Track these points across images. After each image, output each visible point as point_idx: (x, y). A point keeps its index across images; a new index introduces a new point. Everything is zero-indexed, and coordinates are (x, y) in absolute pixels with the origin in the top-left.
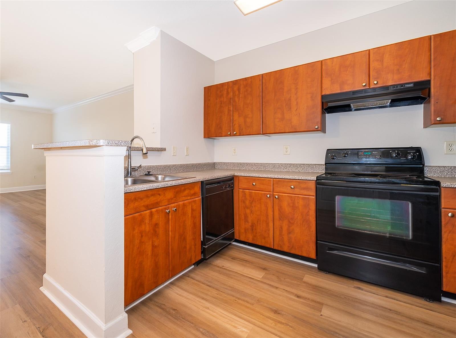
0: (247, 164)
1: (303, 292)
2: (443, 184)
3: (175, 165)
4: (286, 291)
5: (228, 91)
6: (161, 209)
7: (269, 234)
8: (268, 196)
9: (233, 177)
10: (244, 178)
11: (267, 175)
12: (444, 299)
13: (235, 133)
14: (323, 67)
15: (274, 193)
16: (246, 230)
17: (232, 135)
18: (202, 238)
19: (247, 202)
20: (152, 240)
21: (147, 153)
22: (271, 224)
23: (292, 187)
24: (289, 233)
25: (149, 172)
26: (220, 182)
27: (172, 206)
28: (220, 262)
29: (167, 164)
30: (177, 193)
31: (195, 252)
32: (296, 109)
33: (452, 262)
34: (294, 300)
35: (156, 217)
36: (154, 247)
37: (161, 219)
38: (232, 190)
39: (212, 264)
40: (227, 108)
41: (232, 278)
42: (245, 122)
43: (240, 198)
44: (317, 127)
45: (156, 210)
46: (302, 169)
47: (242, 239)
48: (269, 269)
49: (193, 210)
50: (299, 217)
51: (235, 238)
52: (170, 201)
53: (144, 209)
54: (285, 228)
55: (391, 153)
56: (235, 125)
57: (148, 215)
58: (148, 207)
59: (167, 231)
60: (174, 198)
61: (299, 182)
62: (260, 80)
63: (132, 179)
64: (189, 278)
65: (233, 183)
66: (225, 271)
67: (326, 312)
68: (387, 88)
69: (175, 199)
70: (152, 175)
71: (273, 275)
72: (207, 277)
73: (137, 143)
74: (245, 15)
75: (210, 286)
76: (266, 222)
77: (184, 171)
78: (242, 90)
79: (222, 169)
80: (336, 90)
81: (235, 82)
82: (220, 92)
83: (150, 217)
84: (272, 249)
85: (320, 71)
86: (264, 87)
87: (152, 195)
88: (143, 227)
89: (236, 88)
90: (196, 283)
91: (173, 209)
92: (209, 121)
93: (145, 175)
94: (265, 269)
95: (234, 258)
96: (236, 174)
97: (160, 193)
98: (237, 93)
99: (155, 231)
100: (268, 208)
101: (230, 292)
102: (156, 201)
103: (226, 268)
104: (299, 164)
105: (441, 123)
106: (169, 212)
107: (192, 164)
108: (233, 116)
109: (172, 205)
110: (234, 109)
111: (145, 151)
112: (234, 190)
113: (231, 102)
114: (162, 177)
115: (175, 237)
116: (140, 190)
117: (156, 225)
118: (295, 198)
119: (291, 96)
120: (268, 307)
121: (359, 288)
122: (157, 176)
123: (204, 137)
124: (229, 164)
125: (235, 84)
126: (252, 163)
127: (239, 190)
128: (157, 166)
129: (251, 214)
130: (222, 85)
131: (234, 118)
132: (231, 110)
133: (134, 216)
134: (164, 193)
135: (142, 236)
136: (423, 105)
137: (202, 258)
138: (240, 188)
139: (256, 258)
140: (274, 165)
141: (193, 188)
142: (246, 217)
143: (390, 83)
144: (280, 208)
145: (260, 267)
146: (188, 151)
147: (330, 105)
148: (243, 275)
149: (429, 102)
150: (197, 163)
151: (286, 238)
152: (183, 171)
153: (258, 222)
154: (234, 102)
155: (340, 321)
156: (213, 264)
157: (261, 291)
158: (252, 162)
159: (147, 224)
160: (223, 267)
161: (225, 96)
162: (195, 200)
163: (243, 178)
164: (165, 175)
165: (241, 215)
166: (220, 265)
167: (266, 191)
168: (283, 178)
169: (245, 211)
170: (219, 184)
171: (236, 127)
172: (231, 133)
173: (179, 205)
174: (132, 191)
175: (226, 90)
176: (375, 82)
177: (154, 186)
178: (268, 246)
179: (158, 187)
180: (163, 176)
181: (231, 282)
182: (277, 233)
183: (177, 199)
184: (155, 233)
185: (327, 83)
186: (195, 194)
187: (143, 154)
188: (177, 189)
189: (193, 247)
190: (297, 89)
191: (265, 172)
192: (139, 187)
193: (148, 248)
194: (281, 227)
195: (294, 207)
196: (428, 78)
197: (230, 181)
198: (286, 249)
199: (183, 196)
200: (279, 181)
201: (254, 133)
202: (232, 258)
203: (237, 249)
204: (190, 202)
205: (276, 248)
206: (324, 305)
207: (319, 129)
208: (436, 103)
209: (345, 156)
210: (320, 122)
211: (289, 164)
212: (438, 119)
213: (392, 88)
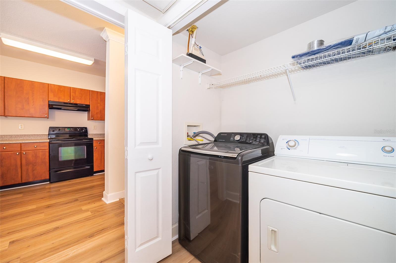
2: (94, 139)
8: (17, 154)
12: (94, 174)
14: (49, 87)
15: (22, 151)
22: (20, 170)
23: (35, 146)
24: (33, 171)
32: (32, 105)
44: (46, 116)
46: (33, 137)
50: (39, 161)
54: (30, 169)
55: (77, 129)
61: (39, 144)
68: (76, 104)
76: (15, 169)
80: (56, 100)
84: (21, 183)
85: (47, 88)
104: (31, 135)
105: (93, 119)
118: (36, 152)
119: (29, 97)
136: (87, 112)
143: (78, 103)
144: (27, 158)
151: (31, 174)
153: (8, 171)
167: (15, 151)
168: (28, 142)
176: (73, 101)
182: (24, 173)
185: (51, 95)
194: (28, 169)
195: (36, 157)
196: (89, 104)
200: (26, 144)
205: (23, 182)
207: (47, 117)
208: (91, 113)
209: (59, 130)
210: (47, 114)
211: (24, 135)
212: (92, 118)
213: (78, 105)
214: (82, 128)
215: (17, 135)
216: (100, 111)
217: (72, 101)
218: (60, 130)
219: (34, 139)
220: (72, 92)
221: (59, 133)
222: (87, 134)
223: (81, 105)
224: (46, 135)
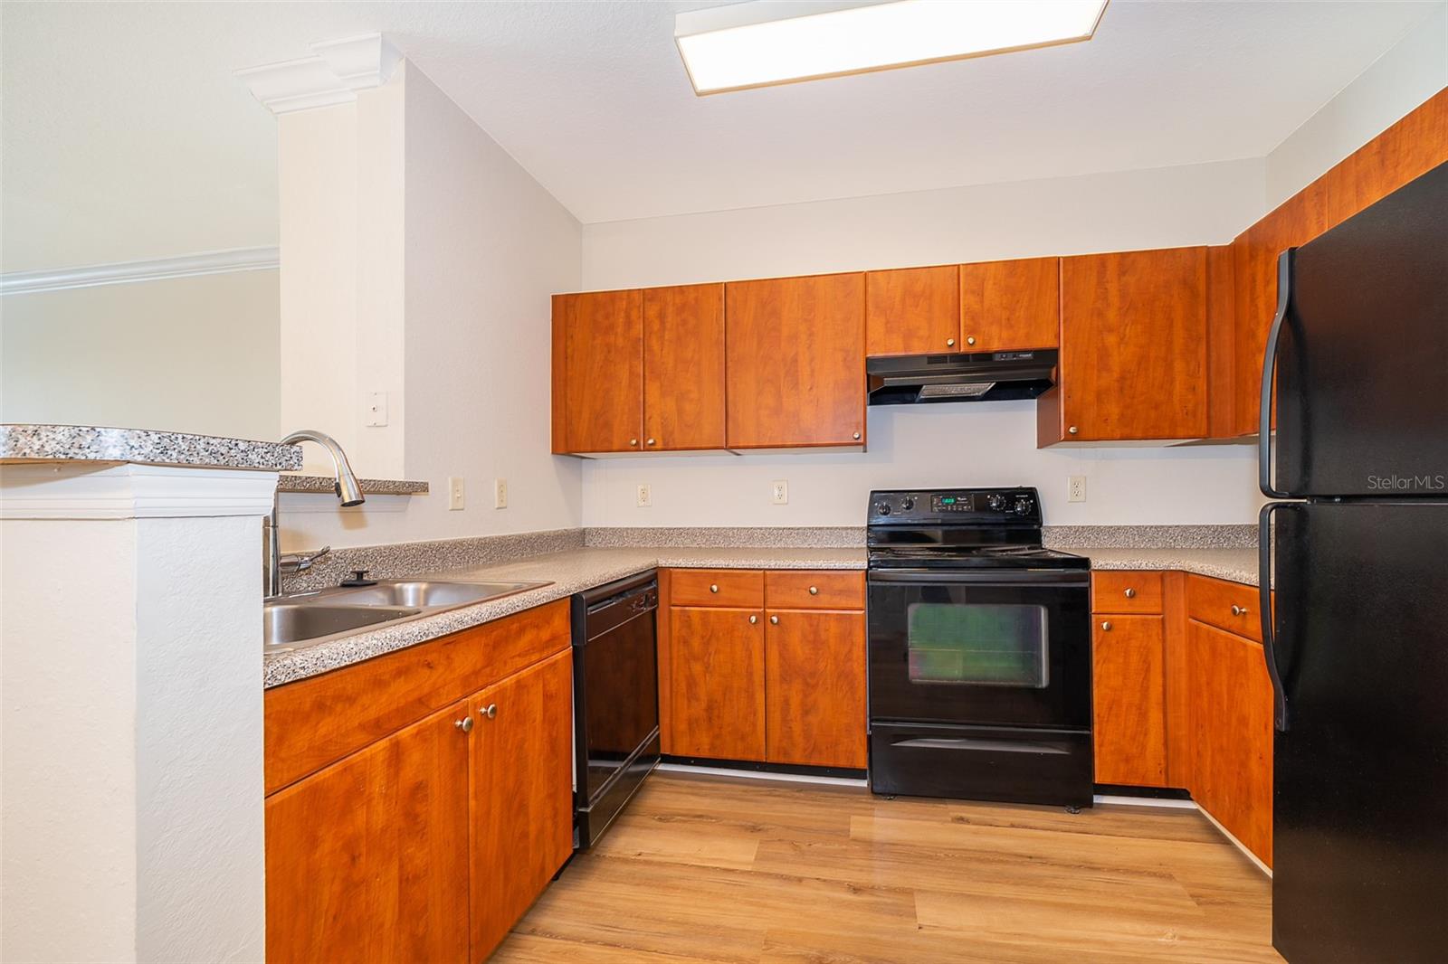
0: (681, 532)
1: (861, 871)
2: (1097, 563)
3: (461, 543)
4: (825, 881)
5: (628, 317)
6: (436, 720)
7: (754, 725)
8: (753, 619)
9: (655, 571)
10: (685, 573)
11: (748, 563)
12: (1097, 799)
13: (651, 441)
14: (870, 289)
15: (768, 610)
16: (692, 724)
17: (642, 448)
18: (574, 782)
19: (696, 643)
20: (400, 859)
21: (363, 502)
22: (760, 697)
23: (814, 590)
24: (806, 713)
25: (360, 575)
26: (624, 592)
27: (479, 699)
28: (628, 843)
29: (429, 540)
30: (496, 646)
31: (554, 840)
32: (809, 387)
33: (1108, 721)
34: (848, 905)
35: (414, 757)
36: (406, 881)
37: (436, 761)
38: (654, 612)
39: (604, 856)
40: (627, 367)
41: (676, 888)
42: (680, 411)
43: (675, 633)
44: (857, 436)
45: (415, 731)
46: (816, 541)
47: (681, 751)
48: (766, 827)
49: (548, 697)
50: (829, 667)
51: (662, 752)
52: (470, 683)
53: (361, 737)
54: (795, 701)
55: (989, 499)
56: (650, 418)
57: (383, 761)
58: (378, 728)
59: (458, 799)
60: (487, 666)
61: (828, 576)
62: (720, 299)
63: (287, 610)
64: (538, 938)
65: (655, 591)
66: (648, 870)
67: (927, 913)
68: (987, 356)
69: (488, 670)
70: (374, 584)
71: (779, 840)
72: (599, 910)
73: (316, 461)
74: (699, 94)
75: (615, 946)
76: (748, 692)
77: (490, 563)
78: (670, 319)
79: (608, 549)
81: (651, 295)
82: (607, 317)
83: (389, 765)
84: (763, 763)
85: (862, 296)
86: (729, 320)
87: (399, 673)
88: (360, 816)
89: (652, 311)
90: (568, 947)
91: (483, 710)
92: (569, 402)
93: (343, 586)
94: (754, 829)
95: (665, 818)
96: (662, 563)
97: (429, 658)
98: (656, 326)
99: (411, 817)
100: (751, 654)
101: (681, 944)
102: (416, 695)
103: (651, 858)
104: (810, 528)
105: (1075, 438)
106: (470, 724)
107: (519, 536)
108: (647, 391)
109: (476, 695)
110: (647, 374)
111: (349, 493)
112: (657, 612)
113: (639, 351)
114: (417, 591)
115: (488, 813)
116: (343, 664)
117: (419, 790)
118: (819, 620)
119: (797, 354)
120: (797, 955)
121: (961, 820)
122: (398, 585)
123: (555, 452)
124: (627, 533)
125: (649, 300)
126: (694, 529)
127: (670, 611)
128: (391, 549)
129: (707, 675)
130: (612, 296)
131: (647, 400)
132: (640, 376)
133: (317, 783)
134: (448, 658)
135: (353, 859)
136: (1036, 400)
137: (574, 850)
138: (673, 602)
139: (724, 798)
140: (750, 532)
141: (548, 623)
142: (691, 683)
143: (995, 346)
144: (783, 647)
145: (742, 826)
146: (504, 494)
147: (889, 382)
148: (704, 867)
149: (1057, 394)
150: (532, 534)
151: (797, 728)
152: (490, 559)
153: (724, 694)
154: (646, 352)
155: (960, 929)
156: (608, 855)
157: (765, 906)
158: (693, 526)
159: (374, 802)
160: (640, 858)
161: (620, 330)
162: (556, 662)
163: (682, 573)
164: (430, 583)
165: (677, 680)
166: (630, 854)
167: (747, 605)
168: (791, 567)
169: (690, 668)
170: (622, 596)
171: (655, 424)
172: (638, 443)
173: (502, 691)
174: (303, 674)
175: (622, 314)
176: (971, 341)
177: (407, 637)
178: (752, 757)
179: (424, 639)
180: (424, 586)
181: (676, 905)
182: (776, 716)
183: (495, 671)
184: (412, 822)
185: (877, 327)
186: (553, 640)
187: (344, 505)
188: (495, 633)
189: (549, 824)
190: (811, 335)
191: (728, 551)
192: (340, 650)
193: (384, 898)
194: (786, 702)
195: (816, 642)
196: (1056, 346)
197: (648, 585)
198: (798, 758)
199: (514, 657)
200: (780, 576)
201: (703, 446)
202: (660, 819)
203: (667, 784)
204: (539, 670)
205: (773, 759)
206: (915, 893)
207: (861, 440)
208: (1068, 397)
209: (908, 508)
210: (862, 424)
211: (786, 528)
212: (1072, 430)
213: (997, 358)
214: (1010, 495)
215: (766, 528)
216: (1122, 379)
217: (969, 343)
218: (910, 505)
219: (817, 548)
220: (966, 292)
221: (909, 521)
222: (1036, 527)
223: (1010, 357)
224: (858, 529)
